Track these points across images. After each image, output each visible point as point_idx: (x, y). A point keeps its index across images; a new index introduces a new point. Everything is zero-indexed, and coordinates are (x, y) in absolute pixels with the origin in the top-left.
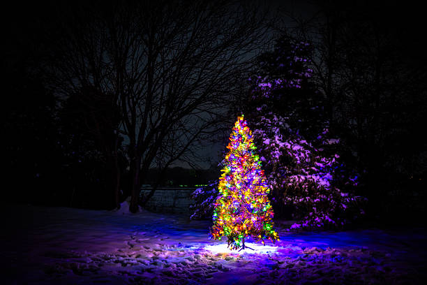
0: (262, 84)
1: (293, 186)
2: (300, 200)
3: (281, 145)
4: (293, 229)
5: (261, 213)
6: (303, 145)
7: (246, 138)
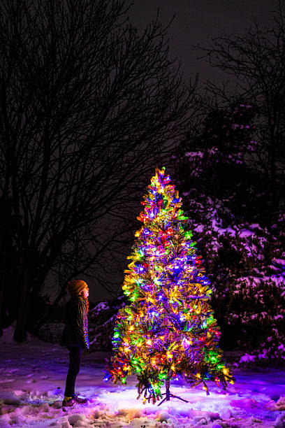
0: (190, 154)
1: (241, 295)
2: (253, 317)
3: (221, 232)
4: (244, 362)
5: (199, 332)
6: (256, 230)
7: (170, 201)
